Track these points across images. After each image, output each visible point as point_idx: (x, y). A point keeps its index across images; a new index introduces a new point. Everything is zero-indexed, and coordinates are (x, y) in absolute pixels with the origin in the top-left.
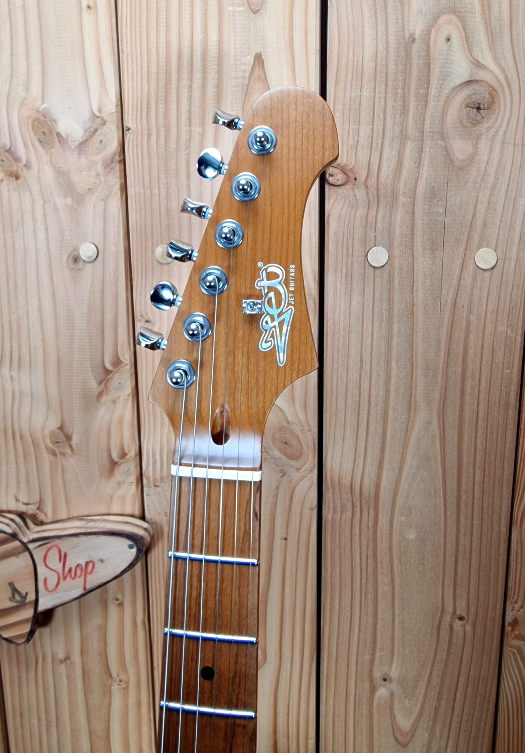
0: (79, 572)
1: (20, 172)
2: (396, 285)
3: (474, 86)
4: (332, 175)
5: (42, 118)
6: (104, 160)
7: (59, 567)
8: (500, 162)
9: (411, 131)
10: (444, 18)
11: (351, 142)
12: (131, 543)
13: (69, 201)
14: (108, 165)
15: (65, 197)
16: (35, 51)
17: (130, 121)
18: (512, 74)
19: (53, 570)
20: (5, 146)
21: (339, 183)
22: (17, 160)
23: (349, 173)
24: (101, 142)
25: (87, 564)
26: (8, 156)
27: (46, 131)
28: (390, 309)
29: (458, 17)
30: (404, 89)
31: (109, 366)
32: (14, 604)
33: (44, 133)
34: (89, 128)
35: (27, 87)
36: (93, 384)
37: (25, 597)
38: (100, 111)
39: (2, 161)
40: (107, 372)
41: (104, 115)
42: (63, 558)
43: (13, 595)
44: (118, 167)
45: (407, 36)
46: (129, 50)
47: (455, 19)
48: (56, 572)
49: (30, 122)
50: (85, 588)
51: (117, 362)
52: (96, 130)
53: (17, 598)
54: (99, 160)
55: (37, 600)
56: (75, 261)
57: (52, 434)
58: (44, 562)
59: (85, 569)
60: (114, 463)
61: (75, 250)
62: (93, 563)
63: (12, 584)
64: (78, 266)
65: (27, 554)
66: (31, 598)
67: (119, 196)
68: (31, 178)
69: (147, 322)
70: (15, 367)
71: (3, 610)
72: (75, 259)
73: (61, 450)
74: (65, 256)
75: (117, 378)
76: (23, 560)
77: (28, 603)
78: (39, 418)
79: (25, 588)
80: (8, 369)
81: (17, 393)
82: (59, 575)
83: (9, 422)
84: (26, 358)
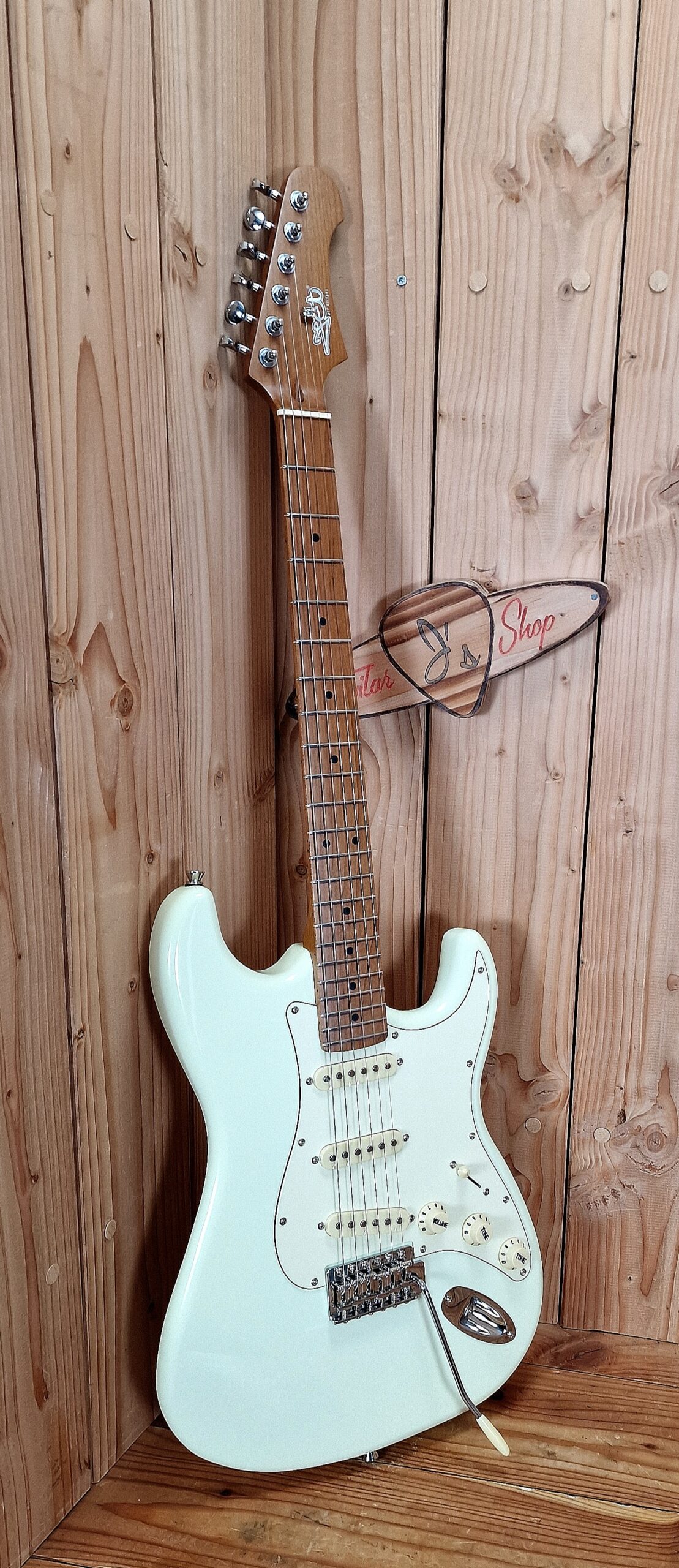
0: (537, 629)
1: (521, 194)
5: (552, 134)
6: (608, 180)
7: (515, 622)
12: (595, 593)
13: (568, 225)
14: (612, 184)
15: (564, 221)
17: (640, 137)
19: (510, 628)
20: (510, 165)
22: (519, 180)
24: (608, 159)
25: (547, 618)
26: (512, 176)
27: (554, 147)
32: (467, 670)
33: (551, 150)
34: (597, 144)
35: (541, 100)
36: (569, 432)
37: (477, 662)
38: (611, 126)
39: (505, 181)
40: (585, 414)
41: (614, 131)
42: (523, 613)
43: (465, 659)
44: (621, 188)
46: (648, 60)
48: (513, 630)
49: (539, 137)
50: (541, 647)
52: (604, 147)
53: (469, 662)
54: (603, 179)
55: (489, 663)
56: (567, 291)
57: (519, 488)
58: (503, 619)
59: (544, 625)
60: (579, 520)
61: (568, 279)
62: (553, 618)
63: (465, 647)
64: (570, 296)
65: (486, 609)
66: (484, 661)
67: (619, 220)
68: (532, 200)
69: (632, 357)
70: (489, 411)
71: (451, 678)
72: (567, 289)
73: (526, 506)
74: (556, 289)
75: (593, 423)
76: (480, 618)
77: (480, 668)
78: (508, 470)
79: (479, 651)
80: (481, 414)
81: (488, 442)
82: (516, 633)
83: (474, 476)
84: (501, 402)
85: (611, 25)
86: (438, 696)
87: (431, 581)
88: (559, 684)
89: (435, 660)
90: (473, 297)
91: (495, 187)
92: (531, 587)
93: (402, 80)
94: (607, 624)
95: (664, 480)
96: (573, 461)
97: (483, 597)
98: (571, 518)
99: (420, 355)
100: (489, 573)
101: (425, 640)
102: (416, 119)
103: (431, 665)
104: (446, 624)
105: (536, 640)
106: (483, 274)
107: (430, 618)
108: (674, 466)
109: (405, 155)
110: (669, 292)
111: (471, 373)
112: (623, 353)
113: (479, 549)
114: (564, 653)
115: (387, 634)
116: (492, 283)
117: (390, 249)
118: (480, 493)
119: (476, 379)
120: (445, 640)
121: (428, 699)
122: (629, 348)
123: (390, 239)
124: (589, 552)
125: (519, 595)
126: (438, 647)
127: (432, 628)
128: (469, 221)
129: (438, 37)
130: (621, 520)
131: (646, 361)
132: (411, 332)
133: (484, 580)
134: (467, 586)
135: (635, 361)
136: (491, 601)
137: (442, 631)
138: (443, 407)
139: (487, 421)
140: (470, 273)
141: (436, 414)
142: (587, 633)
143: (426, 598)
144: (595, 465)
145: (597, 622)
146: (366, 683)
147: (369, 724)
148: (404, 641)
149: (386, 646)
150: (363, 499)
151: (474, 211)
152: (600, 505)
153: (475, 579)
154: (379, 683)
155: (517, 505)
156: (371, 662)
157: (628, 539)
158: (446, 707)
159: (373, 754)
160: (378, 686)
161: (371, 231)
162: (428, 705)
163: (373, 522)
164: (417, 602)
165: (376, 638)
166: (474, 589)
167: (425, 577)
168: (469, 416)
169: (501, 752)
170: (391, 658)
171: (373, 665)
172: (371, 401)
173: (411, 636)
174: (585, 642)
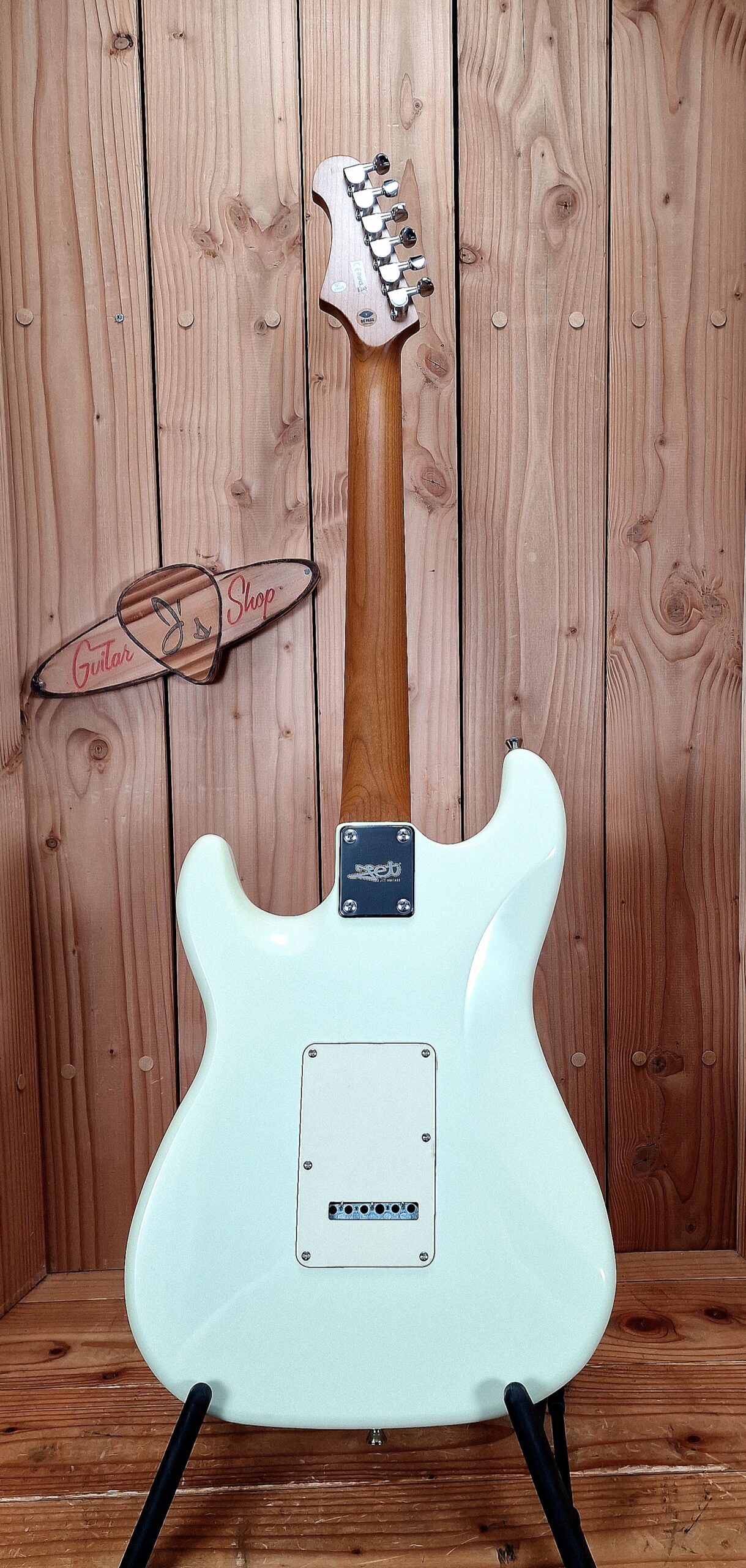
0: (260, 601)
1: (217, 251)
2: (514, 344)
3: (562, 190)
4: (464, 255)
5: (239, 206)
6: (288, 242)
7: (241, 597)
8: (582, 246)
9: (520, 222)
10: (540, 139)
11: (478, 230)
12: (308, 569)
13: (258, 275)
14: (291, 246)
15: (255, 273)
16: (235, 150)
17: (310, 210)
18: (586, 180)
19: (237, 602)
20: (206, 228)
21: (470, 261)
22: (214, 240)
23: (477, 253)
24: (286, 227)
25: (268, 592)
26: (208, 237)
27: (241, 215)
28: (509, 363)
29: (549, 138)
30: (514, 191)
31: (287, 422)
32: (200, 640)
33: (239, 218)
34: (276, 215)
35: (228, 179)
36: (273, 439)
37: (209, 633)
38: (286, 202)
39: (202, 241)
40: (285, 426)
41: (289, 205)
42: (246, 588)
43: (198, 631)
44: (299, 249)
45: (515, 151)
46: (311, 153)
47: (547, 140)
48: (239, 603)
49: (228, 209)
50: (265, 617)
51: (294, 418)
52: (282, 217)
53: (202, 634)
54: (284, 242)
55: (220, 634)
56: (261, 327)
57: (233, 487)
58: (229, 593)
59: (266, 598)
60: (288, 512)
61: (261, 318)
62: (274, 591)
63: (196, 619)
64: (265, 331)
65: (213, 587)
66: (215, 632)
67: (299, 272)
68: (227, 257)
69: (320, 378)
70: (203, 425)
71: (187, 648)
72: (262, 325)
73: (241, 501)
74: (253, 323)
75: (292, 431)
76: (209, 593)
77: (212, 638)
78: (222, 472)
79: (210, 623)
80: (196, 426)
81: (204, 449)
82: (241, 606)
83: (194, 477)
84: (213, 416)
85: (280, 128)
86: (175, 665)
87: (161, 565)
88: (283, 651)
89: (170, 633)
90: (182, 331)
91: (195, 246)
92: (252, 565)
93: (110, 161)
94: (320, 597)
96: (279, 464)
97: (210, 576)
98: (281, 510)
99: (140, 382)
100: (214, 559)
101: (160, 616)
102: (124, 191)
103: (167, 637)
104: (178, 602)
105: (260, 611)
106: (190, 312)
107: (162, 596)
109: (116, 218)
111: (185, 393)
112: (313, 374)
113: (203, 540)
114: (286, 626)
115: (124, 613)
116: (198, 321)
117: (107, 293)
118: (201, 491)
119: (190, 397)
120: (178, 615)
121: (165, 668)
122: (317, 372)
123: (107, 284)
124: (299, 538)
125: (242, 572)
126: (173, 622)
127: (165, 605)
128: (175, 272)
129: (138, 131)
130: (324, 511)
131: (332, 382)
132: (130, 360)
133: (210, 565)
134: (194, 567)
135: (323, 382)
136: (217, 579)
137: (175, 607)
138: (162, 420)
139: (203, 431)
140: (178, 313)
141: (157, 427)
142: (304, 605)
143: (159, 579)
144: (297, 466)
145: (311, 596)
146: (107, 658)
147: (111, 698)
148: (140, 618)
149: (124, 623)
150: (95, 500)
151: (178, 264)
152: (304, 499)
153: (202, 562)
154: (119, 657)
155: (234, 501)
156: (111, 638)
157: (331, 526)
158: (182, 675)
159: (116, 726)
160: (118, 660)
161: (90, 278)
162: (166, 676)
163: (105, 519)
164: (150, 583)
165: (114, 617)
166: (202, 571)
167: (155, 565)
168: (186, 429)
169: (236, 716)
170: (129, 634)
171: (113, 641)
172: (98, 417)
173: (147, 613)
174: (303, 616)
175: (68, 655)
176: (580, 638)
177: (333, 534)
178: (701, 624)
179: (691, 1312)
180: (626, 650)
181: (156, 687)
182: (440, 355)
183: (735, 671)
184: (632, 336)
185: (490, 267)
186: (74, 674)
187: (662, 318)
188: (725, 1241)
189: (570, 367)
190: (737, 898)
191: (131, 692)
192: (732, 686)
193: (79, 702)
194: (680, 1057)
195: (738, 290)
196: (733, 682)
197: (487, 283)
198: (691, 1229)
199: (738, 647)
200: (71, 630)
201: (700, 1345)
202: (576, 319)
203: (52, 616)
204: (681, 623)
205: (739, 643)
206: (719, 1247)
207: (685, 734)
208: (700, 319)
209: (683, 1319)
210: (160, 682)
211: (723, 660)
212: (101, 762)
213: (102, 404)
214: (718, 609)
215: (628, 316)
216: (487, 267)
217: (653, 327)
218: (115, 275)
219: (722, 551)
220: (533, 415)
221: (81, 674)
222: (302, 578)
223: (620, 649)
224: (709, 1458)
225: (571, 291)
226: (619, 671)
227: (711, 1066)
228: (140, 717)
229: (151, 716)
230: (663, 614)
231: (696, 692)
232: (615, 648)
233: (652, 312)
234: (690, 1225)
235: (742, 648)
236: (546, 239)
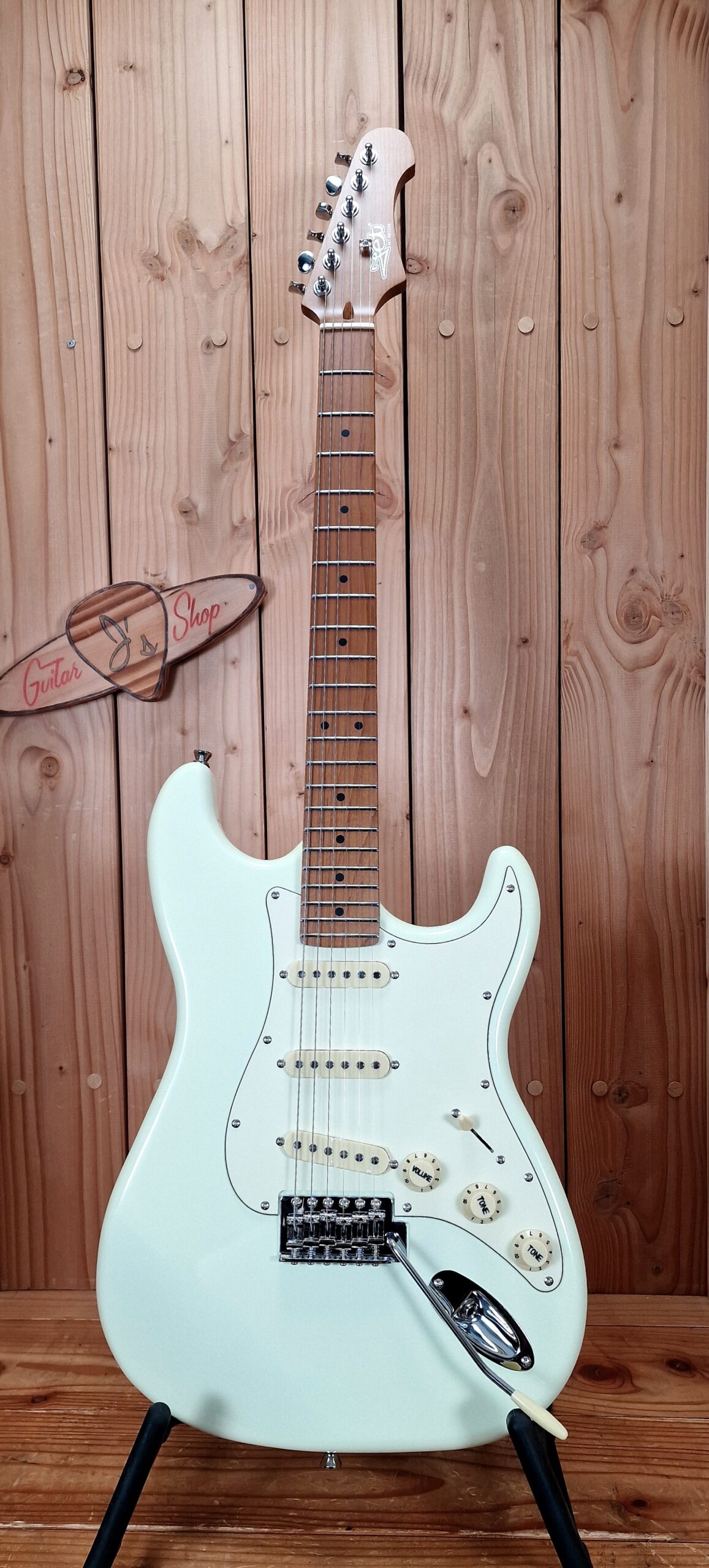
0: (205, 617)
1: (165, 274)
2: (461, 352)
3: (510, 195)
4: (411, 266)
5: (186, 229)
6: (234, 262)
7: (187, 613)
8: (531, 249)
9: (467, 229)
10: (486, 145)
11: (424, 239)
12: (252, 583)
13: (205, 296)
14: (238, 266)
15: (202, 294)
16: (183, 175)
17: (256, 229)
18: (535, 184)
19: (182, 618)
20: (154, 253)
21: (416, 271)
22: (163, 264)
23: (424, 263)
24: (232, 247)
25: (213, 607)
26: (156, 261)
27: (189, 239)
28: (458, 371)
29: (496, 144)
30: (460, 197)
31: (234, 439)
32: (146, 657)
33: (187, 241)
34: (224, 235)
35: (175, 204)
36: (220, 457)
37: (155, 649)
38: (232, 223)
39: (151, 265)
40: (232, 443)
41: (236, 226)
42: (192, 605)
43: (144, 647)
44: (246, 268)
45: (461, 159)
46: (257, 173)
47: (494, 146)
48: (184, 619)
49: (176, 232)
50: (210, 633)
51: (240, 435)
52: (229, 238)
53: (148, 650)
54: (230, 262)
55: (166, 650)
56: (208, 346)
57: (181, 505)
58: (175, 610)
59: (211, 613)
60: (235, 528)
61: (208, 337)
62: (218, 606)
63: (143, 637)
64: (210, 351)
65: (159, 604)
66: (161, 648)
67: (244, 291)
68: (175, 279)
69: (266, 395)
70: (151, 444)
71: (133, 665)
72: (209, 345)
73: (188, 519)
74: (200, 343)
75: (239, 448)
76: (155, 611)
77: (158, 654)
78: (170, 490)
79: (156, 639)
80: (145, 446)
81: (152, 471)
82: (187, 622)
83: (143, 496)
84: (161, 435)
85: (227, 151)
86: (122, 682)
87: (111, 583)
88: (230, 667)
89: (118, 650)
90: (132, 354)
91: (144, 270)
92: (198, 581)
93: (63, 192)
94: (267, 613)
95: (301, 491)
96: (225, 480)
97: (156, 593)
98: (228, 528)
99: (90, 403)
100: (162, 577)
101: (108, 634)
102: (76, 220)
103: (114, 655)
104: (125, 619)
105: (205, 627)
106: (139, 334)
107: (111, 614)
108: (309, 480)
109: (69, 248)
110: (290, 345)
111: (134, 414)
112: (258, 391)
113: (152, 558)
114: (232, 642)
115: (74, 631)
116: (146, 343)
117: (60, 320)
118: (150, 511)
119: (138, 416)
120: (125, 632)
121: (113, 685)
122: (263, 389)
123: (60, 312)
124: (245, 553)
125: (187, 589)
126: (120, 639)
127: (113, 622)
128: (124, 296)
129: (90, 162)
130: (269, 523)
131: (278, 397)
132: (81, 384)
133: (158, 583)
134: (141, 584)
135: (269, 398)
136: (163, 595)
137: (122, 624)
138: (112, 442)
139: (150, 451)
140: (127, 337)
141: (107, 449)
142: (251, 620)
143: (106, 597)
144: (243, 483)
145: (257, 612)
146: (56, 675)
147: (62, 716)
148: (88, 636)
149: (73, 641)
150: (47, 521)
151: (127, 288)
152: (250, 515)
153: (150, 580)
154: (68, 676)
155: (182, 519)
156: (60, 657)
157: (277, 541)
158: (129, 692)
159: (67, 744)
160: (67, 677)
161: (44, 306)
162: (116, 693)
163: (56, 541)
164: (98, 601)
165: (63, 635)
166: (148, 588)
167: (103, 583)
168: (135, 448)
169: (184, 733)
170: (78, 652)
171: (62, 659)
172: (50, 441)
173: (94, 631)
174: (249, 631)
175: (20, 672)
176: (532, 649)
177: (279, 550)
178: (661, 631)
179: (651, 1363)
180: (580, 659)
181: (106, 704)
182: (388, 368)
183: (698, 679)
184: (584, 339)
185: (437, 274)
186: (25, 691)
187: (616, 319)
188: (695, 1287)
189: (519, 373)
190: (704, 919)
191: (81, 710)
192: (695, 696)
193: (30, 721)
194: (643, 1088)
195: (695, 286)
196: (696, 692)
197: (433, 293)
198: (657, 1271)
199: (700, 654)
200: (25, 648)
201: (657, 1399)
202: (525, 324)
203: (5, 637)
204: (639, 631)
205: (701, 651)
206: (689, 1292)
207: (645, 748)
208: (656, 316)
209: (642, 1369)
210: (110, 699)
211: (685, 669)
212: (51, 780)
213: (54, 428)
214: (677, 615)
215: (579, 320)
216: (434, 275)
217: (606, 327)
218: (67, 302)
219: (682, 556)
220: (481, 423)
221: (32, 691)
222: (246, 593)
223: (574, 659)
224: (654, 1525)
225: (520, 297)
226: (574, 682)
227: (678, 1099)
228: (90, 735)
229: (101, 733)
230: (620, 624)
231: (656, 703)
232: (570, 659)
233: (604, 313)
234: (656, 1268)
235: (705, 656)
236: (493, 243)
